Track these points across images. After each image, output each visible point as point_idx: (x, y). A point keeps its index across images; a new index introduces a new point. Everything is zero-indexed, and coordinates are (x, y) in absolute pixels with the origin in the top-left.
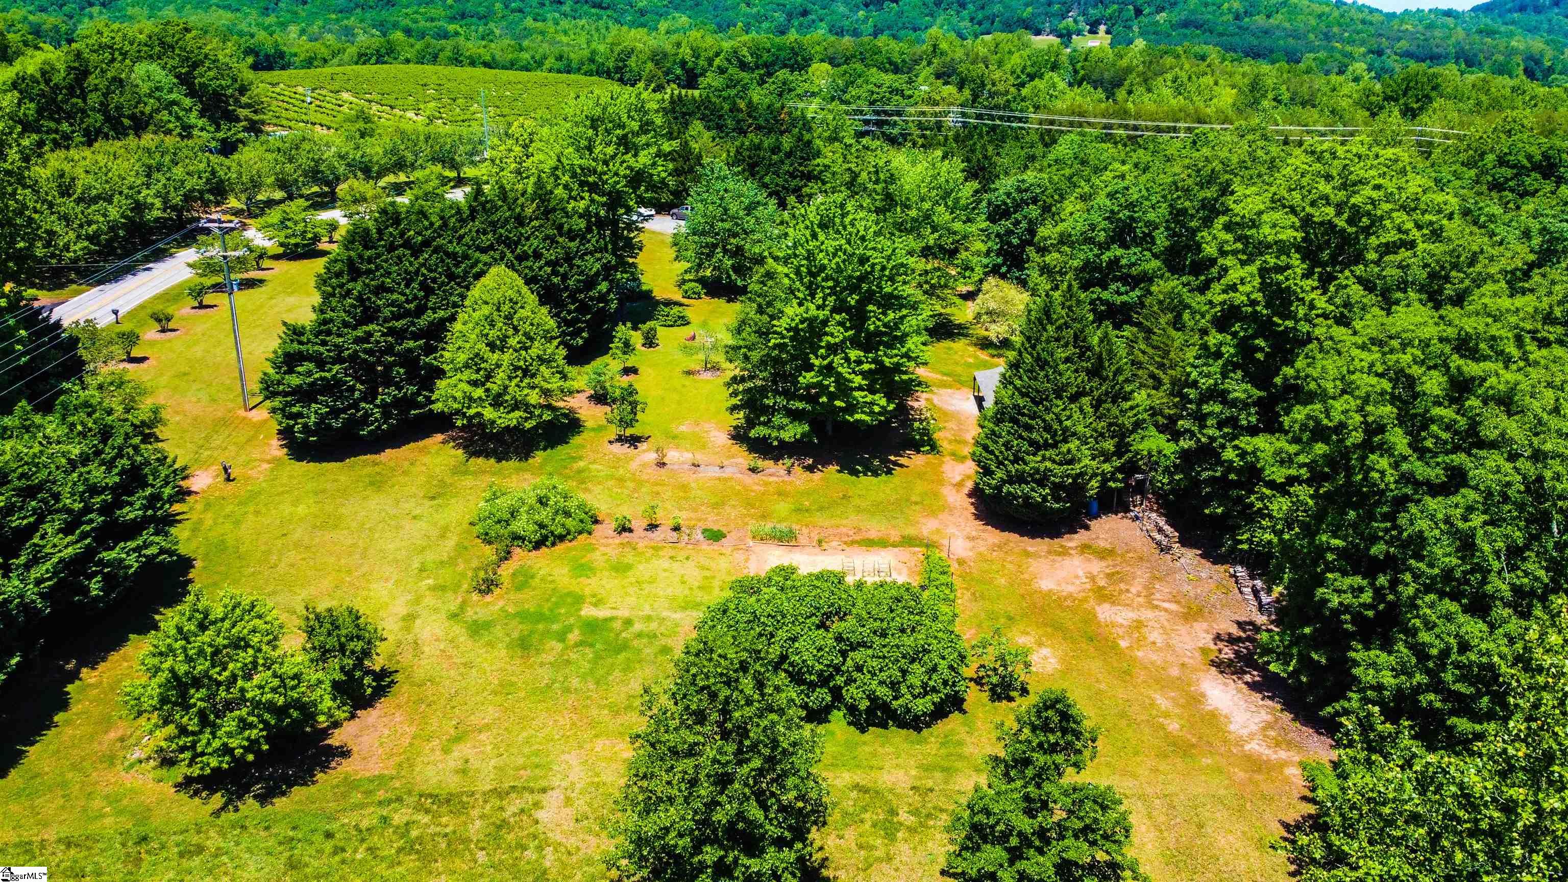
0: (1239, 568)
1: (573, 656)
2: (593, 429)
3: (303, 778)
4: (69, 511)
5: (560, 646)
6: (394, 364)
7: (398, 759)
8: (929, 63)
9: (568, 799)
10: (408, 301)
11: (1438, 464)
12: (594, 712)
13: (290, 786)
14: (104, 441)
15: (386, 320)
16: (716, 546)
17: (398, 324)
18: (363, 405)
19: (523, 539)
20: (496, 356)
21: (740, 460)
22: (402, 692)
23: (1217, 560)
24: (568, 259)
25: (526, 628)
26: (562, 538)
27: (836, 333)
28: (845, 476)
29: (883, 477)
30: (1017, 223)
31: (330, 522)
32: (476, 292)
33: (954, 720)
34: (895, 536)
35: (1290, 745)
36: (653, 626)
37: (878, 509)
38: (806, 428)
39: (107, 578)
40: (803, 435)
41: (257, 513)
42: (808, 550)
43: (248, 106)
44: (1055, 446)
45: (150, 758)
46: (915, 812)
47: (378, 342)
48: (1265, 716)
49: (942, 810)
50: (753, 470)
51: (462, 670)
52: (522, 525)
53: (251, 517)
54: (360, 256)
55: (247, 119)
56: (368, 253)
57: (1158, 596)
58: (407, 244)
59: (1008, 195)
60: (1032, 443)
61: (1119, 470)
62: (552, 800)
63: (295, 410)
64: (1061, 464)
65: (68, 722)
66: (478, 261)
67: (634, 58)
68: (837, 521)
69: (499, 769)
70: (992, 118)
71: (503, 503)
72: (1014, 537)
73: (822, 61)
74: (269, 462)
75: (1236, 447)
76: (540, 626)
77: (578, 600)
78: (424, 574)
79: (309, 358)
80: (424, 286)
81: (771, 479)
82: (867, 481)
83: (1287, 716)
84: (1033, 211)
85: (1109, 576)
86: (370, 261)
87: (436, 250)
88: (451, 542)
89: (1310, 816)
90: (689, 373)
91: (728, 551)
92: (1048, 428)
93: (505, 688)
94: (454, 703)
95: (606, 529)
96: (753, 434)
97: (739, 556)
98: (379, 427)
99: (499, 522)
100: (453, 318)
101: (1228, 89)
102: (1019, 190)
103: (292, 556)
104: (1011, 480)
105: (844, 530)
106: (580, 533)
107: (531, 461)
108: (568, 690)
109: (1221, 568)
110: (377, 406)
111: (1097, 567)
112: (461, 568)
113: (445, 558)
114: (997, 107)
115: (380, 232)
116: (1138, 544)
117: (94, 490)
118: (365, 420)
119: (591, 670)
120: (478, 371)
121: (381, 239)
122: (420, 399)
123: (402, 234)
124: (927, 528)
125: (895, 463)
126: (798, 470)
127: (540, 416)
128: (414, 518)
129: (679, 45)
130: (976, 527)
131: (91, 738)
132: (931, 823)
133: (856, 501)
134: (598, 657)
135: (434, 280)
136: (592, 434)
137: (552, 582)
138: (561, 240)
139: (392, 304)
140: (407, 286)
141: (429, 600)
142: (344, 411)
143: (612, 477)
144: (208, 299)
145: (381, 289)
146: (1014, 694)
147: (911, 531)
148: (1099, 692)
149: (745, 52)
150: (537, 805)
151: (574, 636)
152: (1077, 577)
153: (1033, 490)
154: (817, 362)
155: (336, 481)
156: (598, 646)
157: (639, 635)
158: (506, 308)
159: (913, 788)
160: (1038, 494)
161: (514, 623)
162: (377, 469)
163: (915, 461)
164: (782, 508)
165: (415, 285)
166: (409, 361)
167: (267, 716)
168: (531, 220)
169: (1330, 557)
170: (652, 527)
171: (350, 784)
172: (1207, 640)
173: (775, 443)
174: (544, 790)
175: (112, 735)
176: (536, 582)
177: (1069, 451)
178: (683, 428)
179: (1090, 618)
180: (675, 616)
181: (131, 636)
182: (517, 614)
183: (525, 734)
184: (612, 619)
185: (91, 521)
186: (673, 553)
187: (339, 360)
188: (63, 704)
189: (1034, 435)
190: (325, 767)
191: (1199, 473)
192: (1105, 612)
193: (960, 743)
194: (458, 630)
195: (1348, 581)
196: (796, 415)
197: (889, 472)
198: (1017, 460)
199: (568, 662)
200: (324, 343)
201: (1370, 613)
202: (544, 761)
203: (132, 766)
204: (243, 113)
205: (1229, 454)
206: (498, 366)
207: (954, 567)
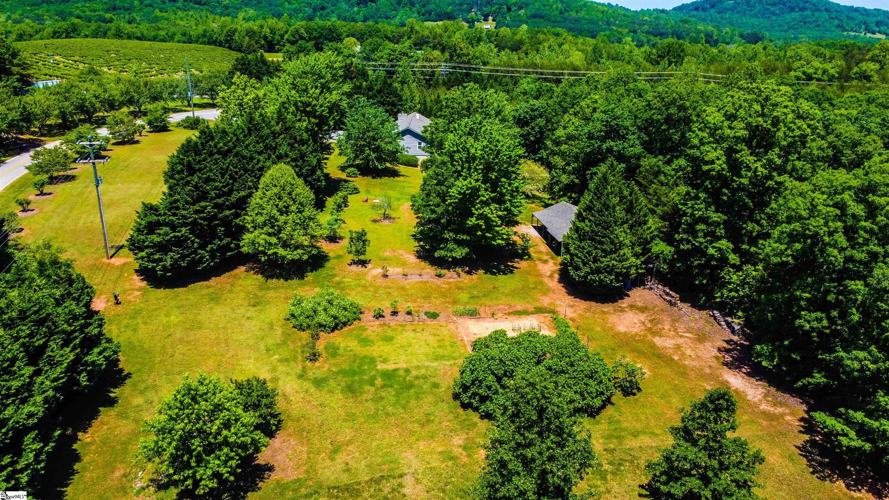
0: (715, 312)
1: (384, 394)
2: (335, 258)
3: (251, 487)
4: (64, 332)
5: (373, 389)
6: (218, 225)
7: (305, 468)
8: (409, 38)
9: (417, 479)
10: (224, 187)
11: (863, 251)
12: (410, 426)
13: (246, 492)
14: (71, 285)
15: (212, 199)
16: (435, 322)
17: (220, 201)
18: (200, 251)
19: (325, 326)
20: (283, 217)
21: (428, 270)
22: (289, 426)
23: (701, 308)
24: (302, 156)
25: (348, 380)
26: (345, 324)
27: (485, 195)
28: (489, 276)
29: (509, 275)
30: (533, 128)
31: (197, 326)
32: (265, 179)
33: (609, 410)
34: (531, 309)
35: (781, 404)
36: (423, 371)
37: (513, 294)
38: (467, 250)
39: (89, 373)
40: (467, 254)
41: (145, 323)
42: (488, 319)
43: (18, 65)
44: (615, 252)
45: (148, 486)
46: (611, 463)
47: (209, 212)
48: (761, 390)
49: (626, 461)
50: (439, 276)
51: (320, 409)
52: (322, 318)
53: (142, 326)
54: (194, 160)
55: (18, 73)
56: (198, 158)
57: (679, 330)
58: (219, 152)
59: (527, 112)
60: (604, 251)
61: (643, 263)
62: (408, 481)
63: (156, 257)
64: (620, 261)
65: (84, 469)
66: (259, 161)
67: (237, 34)
68: (495, 302)
69: (369, 466)
70: (461, 68)
71: (307, 305)
72: (593, 304)
73: (348, 36)
74: (138, 290)
75: (714, 247)
76: (356, 378)
77: (372, 361)
78: (271, 353)
79: (166, 224)
80: (231, 177)
81: (451, 280)
82: (501, 278)
83: (773, 390)
84: (541, 122)
85: (651, 321)
86: (199, 162)
87: (236, 155)
88: (279, 331)
89: (807, 441)
90: (375, 221)
91: (444, 324)
92: (612, 242)
93: (351, 417)
94: (324, 430)
95: (367, 317)
96: (436, 254)
97: (451, 326)
98: (208, 264)
99: (308, 317)
100: (250, 195)
101: (577, 52)
102: (533, 110)
103: (181, 348)
104: (592, 272)
105: (502, 307)
106: (355, 320)
107: (306, 279)
108: (388, 415)
109: (705, 312)
110: (207, 252)
111: (642, 317)
112: (291, 347)
113: (279, 342)
114: (464, 62)
115: (202, 144)
116: (658, 303)
117: (75, 318)
118: (201, 260)
119: (397, 401)
120: (272, 227)
121: (204, 149)
122: (232, 246)
123: (215, 146)
124: (546, 302)
125: (512, 266)
126: (463, 274)
127: (310, 252)
128: (248, 318)
129: (262, 27)
130: (570, 300)
131: (104, 477)
132: (622, 468)
133: (502, 290)
134: (398, 395)
135: (236, 173)
136: (336, 260)
137: (351, 351)
138: (296, 145)
139: (216, 188)
140: (223, 177)
141: (281, 368)
142: (188, 256)
143: (359, 286)
144: (47, 189)
145: (208, 180)
146: (635, 391)
147: (538, 305)
148: (676, 385)
149: (302, 31)
150: (400, 485)
151: (379, 382)
152: (635, 323)
153: (605, 277)
154: (476, 213)
155: (187, 299)
156: (396, 386)
157: (417, 378)
158: (288, 188)
159: (605, 450)
160: (608, 279)
161: (340, 377)
162: (211, 290)
163: (523, 264)
164: (464, 297)
165: (227, 176)
166: (226, 223)
167: (240, 451)
168: (280, 135)
169: (803, 303)
170: (395, 313)
171: (283, 488)
172: (715, 352)
173: (450, 259)
174: (401, 476)
175: (118, 474)
176: (341, 351)
177: (624, 254)
178: (387, 254)
179: (653, 346)
180: (432, 364)
181: (101, 409)
182: (340, 372)
183: (374, 444)
184: (397, 370)
185: (76, 338)
186: (413, 328)
187: (185, 225)
188: (77, 458)
189: (605, 247)
190: (262, 479)
191: (693, 262)
192: (658, 341)
193: (618, 422)
194: (306, 385)
195: (814, 315)
196: (460, 243)
197: (512, 272)
198: (595, 260)
199: (382, 398)
200: (174, 215)
201: (828, 331)
202: (393, 458)
203: (138, 492)
204: (15, 69)
205: (711, 251)
206: (286, 223)
207: (570, 323)
